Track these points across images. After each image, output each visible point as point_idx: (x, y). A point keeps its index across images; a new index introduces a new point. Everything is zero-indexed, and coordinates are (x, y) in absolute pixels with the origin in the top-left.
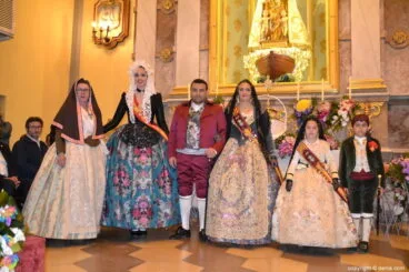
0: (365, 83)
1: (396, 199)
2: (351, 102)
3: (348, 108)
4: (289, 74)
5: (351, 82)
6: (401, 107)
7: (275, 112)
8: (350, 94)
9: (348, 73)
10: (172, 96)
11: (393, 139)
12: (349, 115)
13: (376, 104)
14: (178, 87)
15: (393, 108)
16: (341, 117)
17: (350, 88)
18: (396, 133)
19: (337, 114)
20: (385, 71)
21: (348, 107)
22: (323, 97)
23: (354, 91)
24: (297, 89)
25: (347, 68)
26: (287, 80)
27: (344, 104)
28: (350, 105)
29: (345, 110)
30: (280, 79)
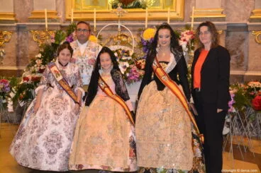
2: (191, 33)
3: (188, 39)
4: (140, 1)
5: (193, 11)
7: (127, 37)
8: (192, 23)
10: (30, 20)
12: (188, 46)
14: (36, 10)
17: (193, 17)
23: (196, 20)
24: (146, 16)
26: (138, 6)
27: (185, 35)
28: (190, 36)
29: (184, 40)
30: (132, 5)
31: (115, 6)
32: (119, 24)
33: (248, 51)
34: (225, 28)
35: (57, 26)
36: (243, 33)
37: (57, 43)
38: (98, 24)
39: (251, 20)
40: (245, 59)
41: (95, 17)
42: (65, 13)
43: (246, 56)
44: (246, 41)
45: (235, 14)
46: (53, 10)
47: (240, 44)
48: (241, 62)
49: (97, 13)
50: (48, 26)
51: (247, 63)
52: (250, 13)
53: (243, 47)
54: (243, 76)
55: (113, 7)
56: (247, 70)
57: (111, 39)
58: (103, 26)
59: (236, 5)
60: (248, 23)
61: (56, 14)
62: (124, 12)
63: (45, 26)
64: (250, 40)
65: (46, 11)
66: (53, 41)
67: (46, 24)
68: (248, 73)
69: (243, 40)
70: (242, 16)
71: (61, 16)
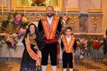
0: (72, 8)
1: (81, 53)
2: (67, 17)
4: (44, 3)
6: (84, 18)
7: (39, 18)
8: (67, 13)
9: (66, 4)
11: (81, 29)
12: (66, 22)
13: (76, 17)
15: (81, 18)
16: (63, 23)
17: (67, 10)
18: (82, 27)
19: (62, 22)
20: (79, 4)
21: (66, 19)
22: (57, 13)
23: (68, 12)
25: (66, 2)
26: (43, 5)
27: (65, 18)
28: (67, 18)
29: (64, 20)
30: (40, 5)
31: (33, 5)
32: (36, 13)
33: (88, 25)
34: (80, 15)
35: (7, 13)
36: (86, 18)
37: (8, 20)
38: (26, 13)
39: (89, 12)
40: (87, 28)
41: (25, 9)
42: (11, 7)
43: (87, 27)
44: (87, 21)
45: (83, 10)
46: (5, 6)
47: (85, 22)
48: (85, 29)
49: (26, 8)
50: (4, 13)
51: (88, 29)
52: (88, 9)
53: (86, 23)
54: (86, 35)
55: (32, 6)
56: (87, 32)
57: (32, 19)
58: (29, 13)
59: (83, 6)
60: (88, 14)
61: (7, 8)
62: (38, 8)
63: (2, 13)
64: (89, 20)
65: (2, 6)
66: (7, 19)
67: (3, 12)
68: (88, 34)
69: (86, 20)
70: (85, 11)
71: (9, 9)
